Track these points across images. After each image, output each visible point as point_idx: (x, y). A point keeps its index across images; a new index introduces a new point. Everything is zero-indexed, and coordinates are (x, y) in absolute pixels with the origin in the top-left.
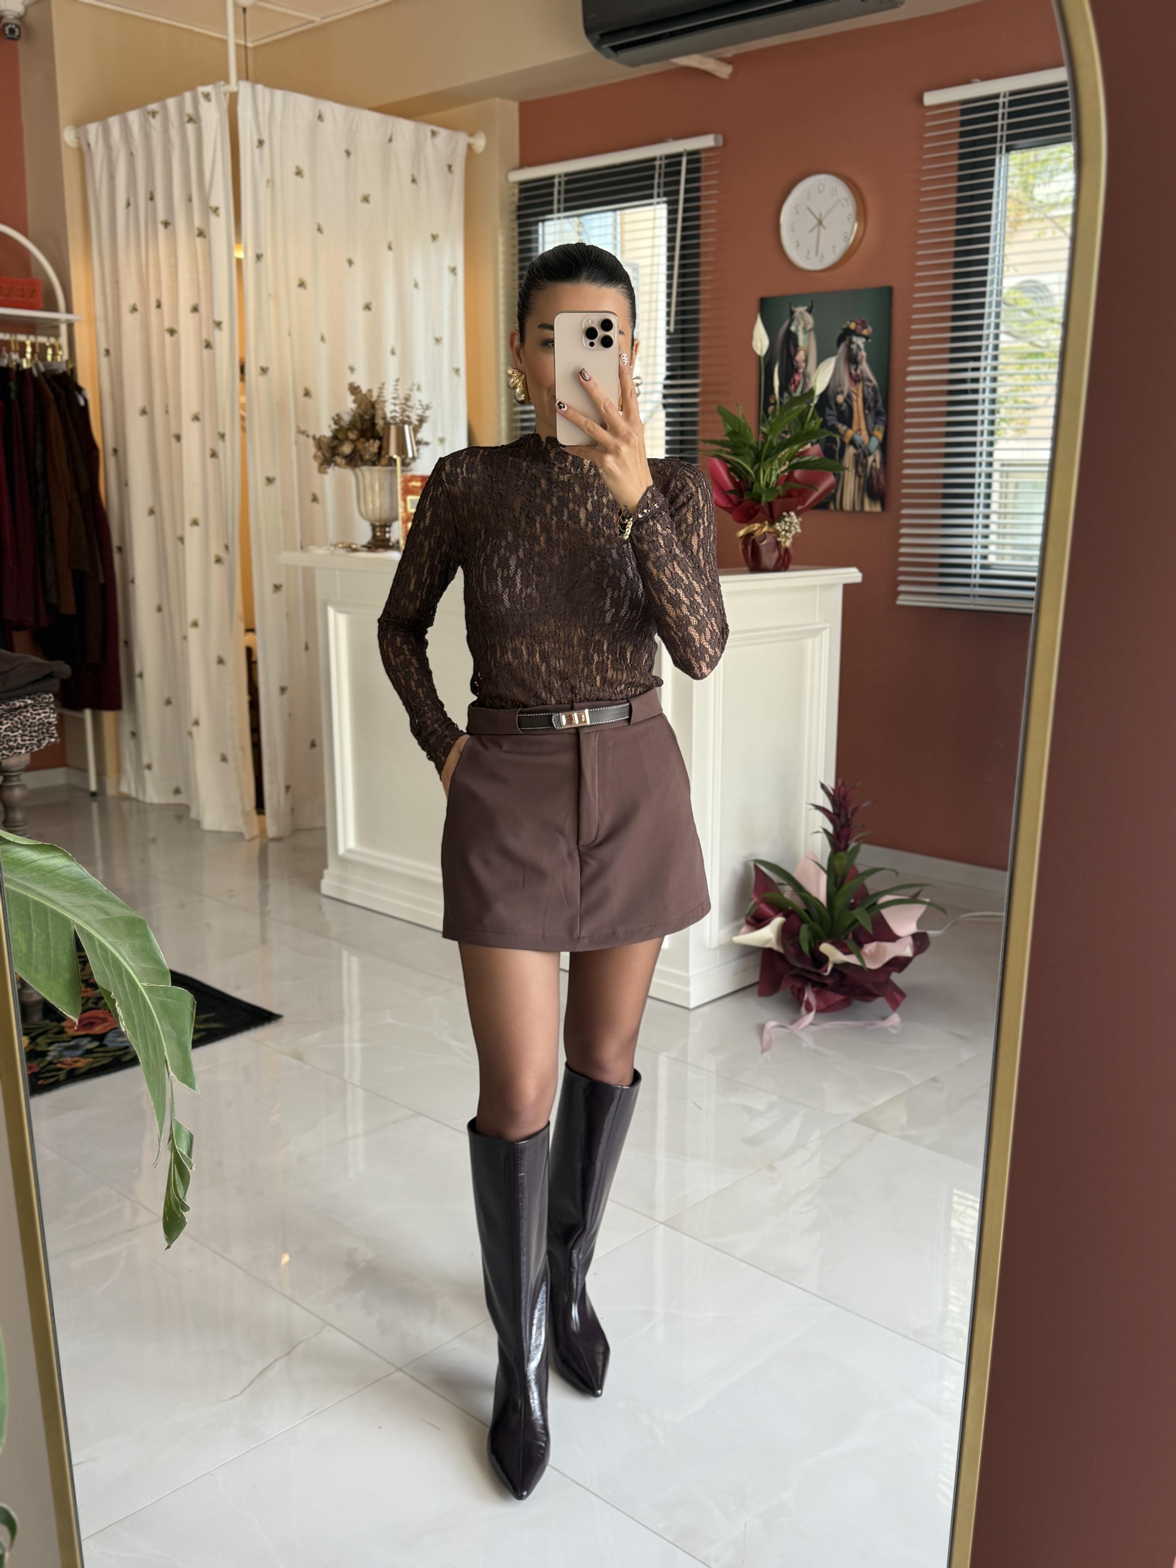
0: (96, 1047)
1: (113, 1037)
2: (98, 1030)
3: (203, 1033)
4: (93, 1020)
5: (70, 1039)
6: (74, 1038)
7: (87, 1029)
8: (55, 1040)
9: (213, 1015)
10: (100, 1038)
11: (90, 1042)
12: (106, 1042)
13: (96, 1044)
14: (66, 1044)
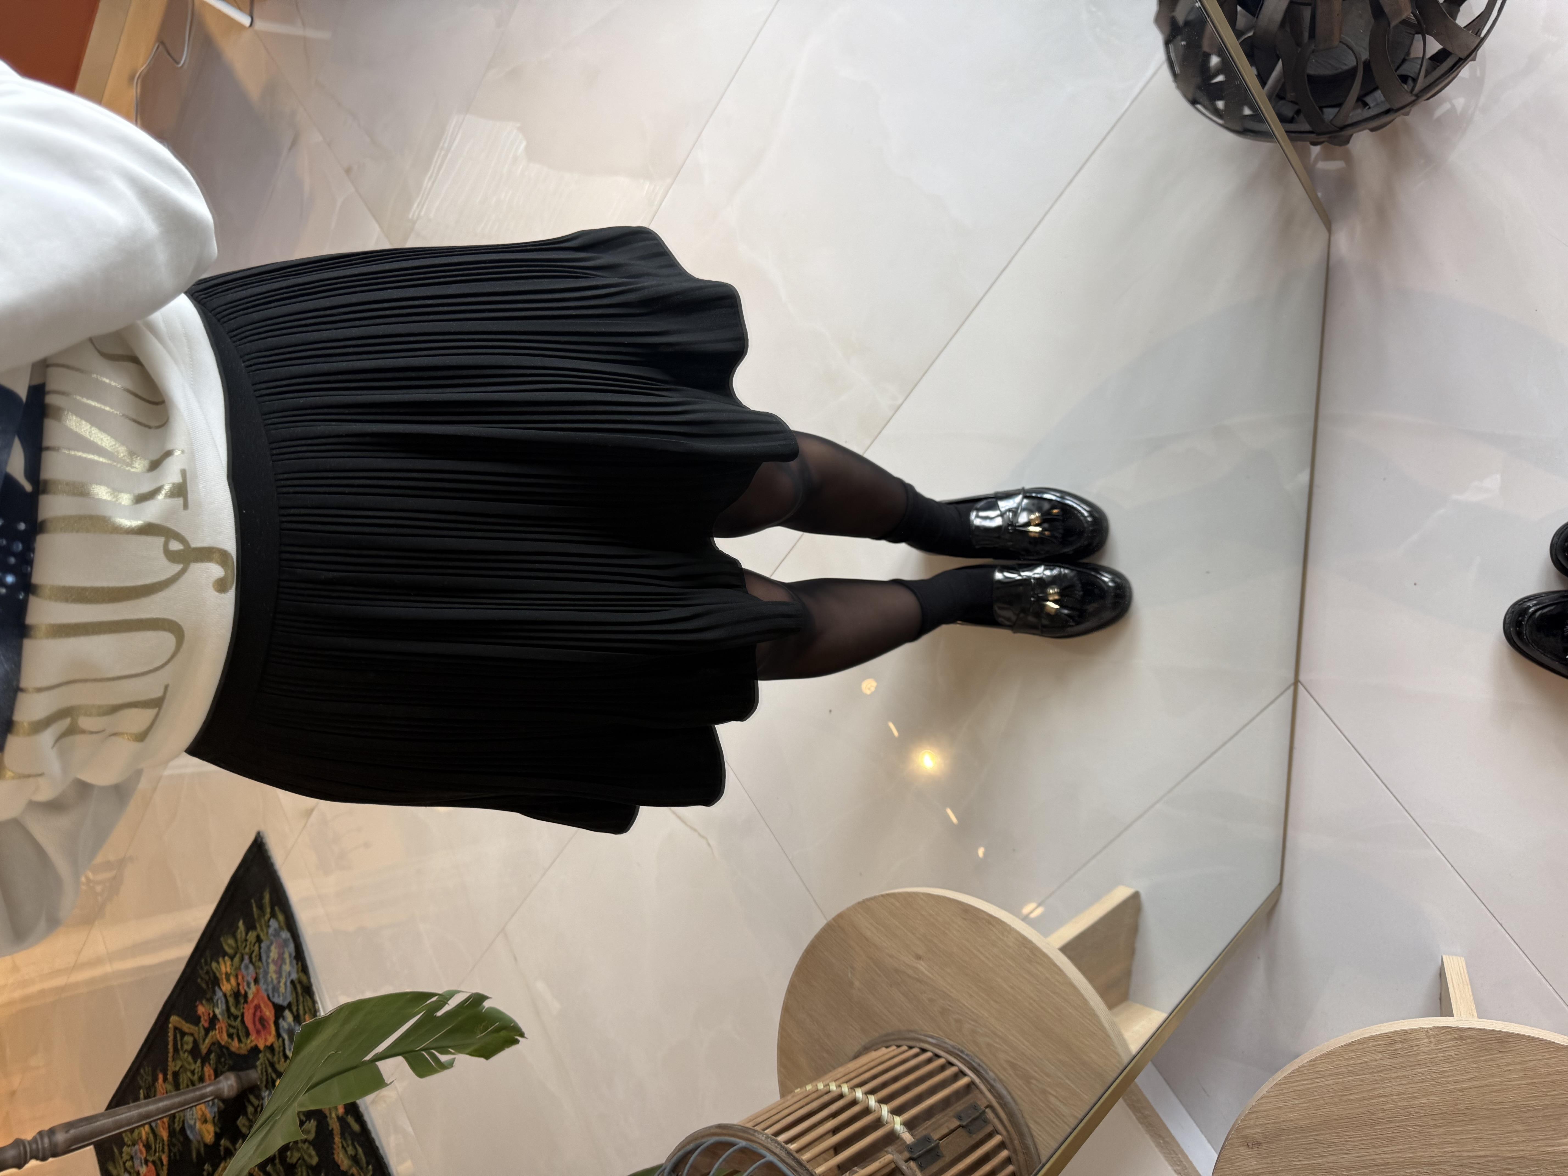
0: (291, 1010)
1: (279, 996)
2: (269, 1013)
3: (276, 908)
4: (257, 1019)
5: (281, 1040)
6: (279, 1035)
7: (268, 1024)
8: (281, 1054)
9: (253, 901)
10: (279, 1010)
11: (284, 1019)
12: (285, 1004)
13: (287, 1013)
14: (287, 1042)
